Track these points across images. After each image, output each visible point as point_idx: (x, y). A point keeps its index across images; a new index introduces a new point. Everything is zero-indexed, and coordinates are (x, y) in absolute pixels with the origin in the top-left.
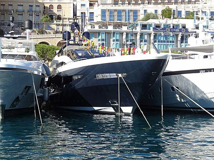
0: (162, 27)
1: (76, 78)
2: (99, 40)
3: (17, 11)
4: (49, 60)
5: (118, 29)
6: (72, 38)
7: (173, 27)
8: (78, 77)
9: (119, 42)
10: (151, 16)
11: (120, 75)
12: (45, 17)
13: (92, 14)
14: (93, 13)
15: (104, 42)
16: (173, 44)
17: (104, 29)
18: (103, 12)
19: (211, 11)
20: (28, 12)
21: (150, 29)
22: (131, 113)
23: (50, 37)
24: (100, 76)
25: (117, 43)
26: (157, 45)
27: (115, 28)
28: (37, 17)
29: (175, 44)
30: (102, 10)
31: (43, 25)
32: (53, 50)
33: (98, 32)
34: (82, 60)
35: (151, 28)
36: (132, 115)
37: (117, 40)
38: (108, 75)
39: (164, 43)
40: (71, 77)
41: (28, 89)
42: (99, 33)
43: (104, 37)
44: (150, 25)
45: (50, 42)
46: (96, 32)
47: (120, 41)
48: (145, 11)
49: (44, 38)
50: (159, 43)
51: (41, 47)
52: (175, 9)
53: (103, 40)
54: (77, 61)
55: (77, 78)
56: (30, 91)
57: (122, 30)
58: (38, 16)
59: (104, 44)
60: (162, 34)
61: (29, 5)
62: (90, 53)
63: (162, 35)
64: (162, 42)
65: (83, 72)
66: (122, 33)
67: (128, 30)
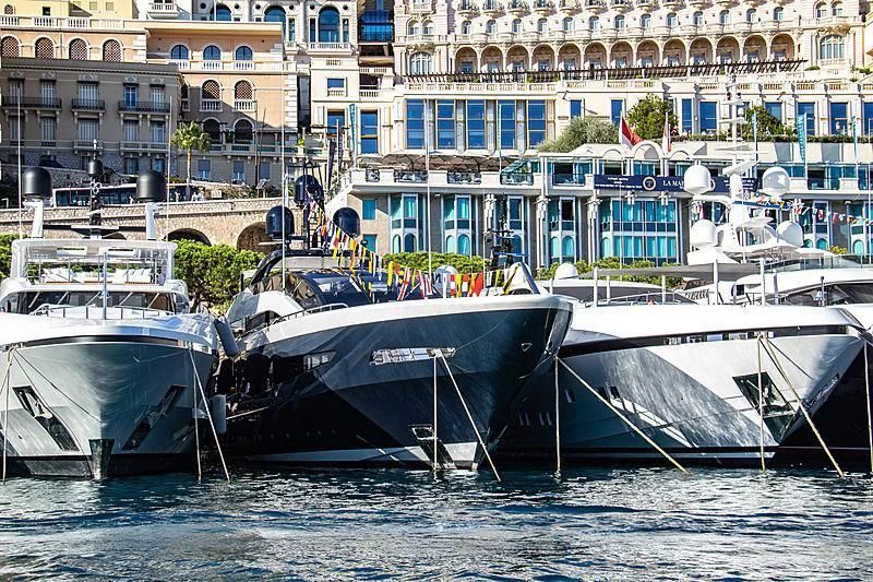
0: (630, 172)
1: (316, 361)
2: (397, 224)
3: (74, 107)
4: (209, 300)
5: (465, 185)
6: (298, 231)
7: (672, 172)
8: (321, 359)
9: (469, 232)
10: (591, 131)
11: (438, 353)
12: (188, 132)
13: (370, 116)
14: (376, 112)
15: (415, 231)
16: (671, 234)
17: (415, 183)
18: (414, 108)
19: (833, 100)
20: (121, 109)
21: (582, 181)
22: (475, 462)
23: (211, 211)
24: (385, 357)
25: (464, 235)
26: (611, 238)
27: (457, 180)
28: (156, 128)
29: (676, 234)
30: (408, 101)
31: (181, 160)
32: (228, 265)
33: (392, 195)
34: (334, 308)
35: (590, 179)
36: (475, 466)
37: (463, 224)
38: (406, 351)
39: (638, 234)
40: (299, 359)
41: (176, 395)
42: (395, 197)
43: (413, 214)
44: (585, 167)
45: (211, 229)
46: (385, 195)
47: (473, 228)
48: (576, 106)
49: (188, 215)
50: (617, 233)
51: (184, 254)
52: (692, 96)
53: (409, 223)
54: (318, 311)
55: (318, 362)
56: (183, 402)
57: (481, 186)
58: (161, 124)
59: (413, 237)
60: (629, 200)
61: (125, 84)
62: (358, 284)
63: (629, 203)
64: (627, 227)
65: (336, 342)
66: (481, 198)
67: (503, 186)
